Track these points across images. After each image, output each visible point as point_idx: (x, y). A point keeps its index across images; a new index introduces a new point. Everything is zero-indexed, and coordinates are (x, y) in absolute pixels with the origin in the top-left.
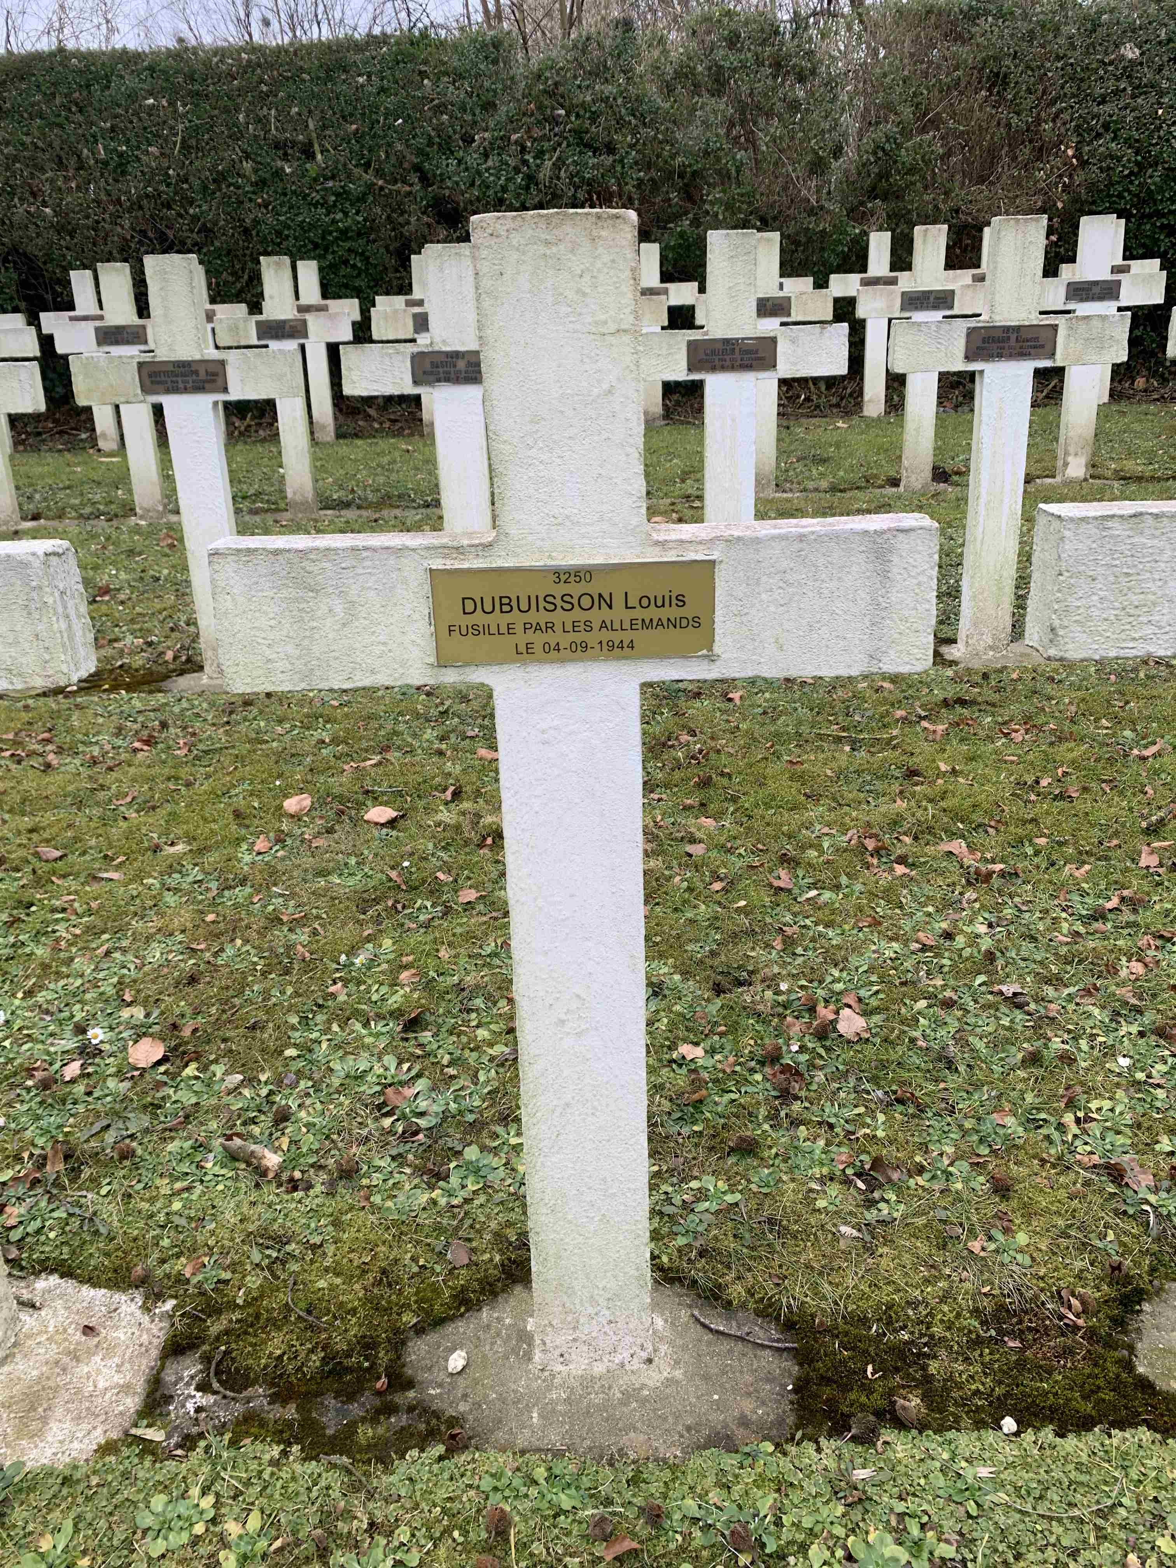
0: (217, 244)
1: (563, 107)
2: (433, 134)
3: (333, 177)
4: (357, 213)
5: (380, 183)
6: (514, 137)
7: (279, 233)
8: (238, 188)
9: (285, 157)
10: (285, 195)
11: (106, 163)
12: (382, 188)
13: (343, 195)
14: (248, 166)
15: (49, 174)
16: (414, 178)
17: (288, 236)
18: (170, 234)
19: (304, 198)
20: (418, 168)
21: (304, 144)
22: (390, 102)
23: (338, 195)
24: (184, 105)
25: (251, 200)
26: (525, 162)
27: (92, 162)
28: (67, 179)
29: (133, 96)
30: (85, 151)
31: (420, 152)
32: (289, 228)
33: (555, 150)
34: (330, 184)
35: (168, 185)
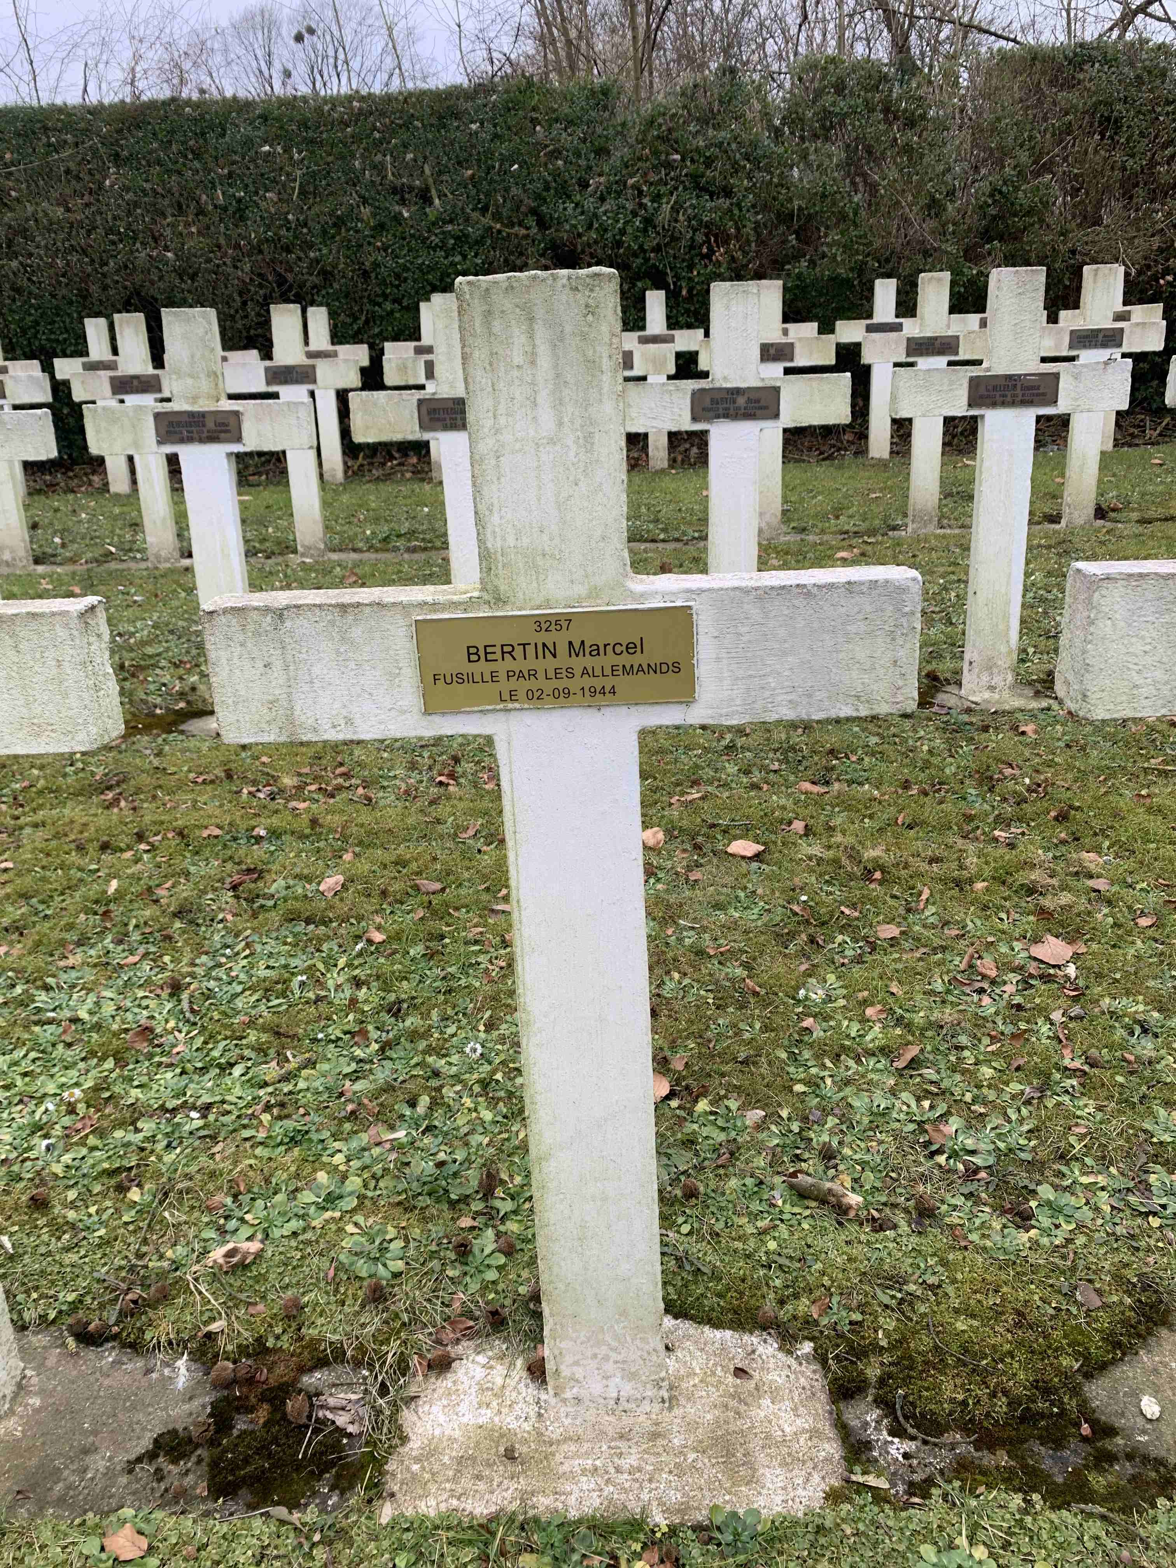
0: (336, 286)
1: (677, 152)
2: (550, 179)
3: (451, 221)
4: (476, 255)
5: (498, 226)
6: (631, 182)
7: (398, 276)
8: (357, 232)
9: (403, 202)
10: (404, 239)
11: (225, 209)
12: (499, 232)
13: (461, 238)
14: (366, 211)
15: (169, 220)
16: (531, 221)
17: (406, 279)
18: (289, 277)
19: (423, 242)
20: (534, 212)
21: (421, 190)
22: (504, 148)
23: (457, 238)
24: (300, 153)
25: (369, 243)
26: (641, 205)
27: (210, 207)
28: (187, 225)
29: (248, 143)
30: (204, 197)
31: (538, 197)
32: (408, 270)
33: (672, 194)
34: (449, 227)
35: (288, 230)
